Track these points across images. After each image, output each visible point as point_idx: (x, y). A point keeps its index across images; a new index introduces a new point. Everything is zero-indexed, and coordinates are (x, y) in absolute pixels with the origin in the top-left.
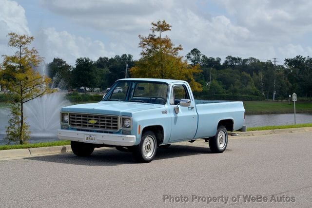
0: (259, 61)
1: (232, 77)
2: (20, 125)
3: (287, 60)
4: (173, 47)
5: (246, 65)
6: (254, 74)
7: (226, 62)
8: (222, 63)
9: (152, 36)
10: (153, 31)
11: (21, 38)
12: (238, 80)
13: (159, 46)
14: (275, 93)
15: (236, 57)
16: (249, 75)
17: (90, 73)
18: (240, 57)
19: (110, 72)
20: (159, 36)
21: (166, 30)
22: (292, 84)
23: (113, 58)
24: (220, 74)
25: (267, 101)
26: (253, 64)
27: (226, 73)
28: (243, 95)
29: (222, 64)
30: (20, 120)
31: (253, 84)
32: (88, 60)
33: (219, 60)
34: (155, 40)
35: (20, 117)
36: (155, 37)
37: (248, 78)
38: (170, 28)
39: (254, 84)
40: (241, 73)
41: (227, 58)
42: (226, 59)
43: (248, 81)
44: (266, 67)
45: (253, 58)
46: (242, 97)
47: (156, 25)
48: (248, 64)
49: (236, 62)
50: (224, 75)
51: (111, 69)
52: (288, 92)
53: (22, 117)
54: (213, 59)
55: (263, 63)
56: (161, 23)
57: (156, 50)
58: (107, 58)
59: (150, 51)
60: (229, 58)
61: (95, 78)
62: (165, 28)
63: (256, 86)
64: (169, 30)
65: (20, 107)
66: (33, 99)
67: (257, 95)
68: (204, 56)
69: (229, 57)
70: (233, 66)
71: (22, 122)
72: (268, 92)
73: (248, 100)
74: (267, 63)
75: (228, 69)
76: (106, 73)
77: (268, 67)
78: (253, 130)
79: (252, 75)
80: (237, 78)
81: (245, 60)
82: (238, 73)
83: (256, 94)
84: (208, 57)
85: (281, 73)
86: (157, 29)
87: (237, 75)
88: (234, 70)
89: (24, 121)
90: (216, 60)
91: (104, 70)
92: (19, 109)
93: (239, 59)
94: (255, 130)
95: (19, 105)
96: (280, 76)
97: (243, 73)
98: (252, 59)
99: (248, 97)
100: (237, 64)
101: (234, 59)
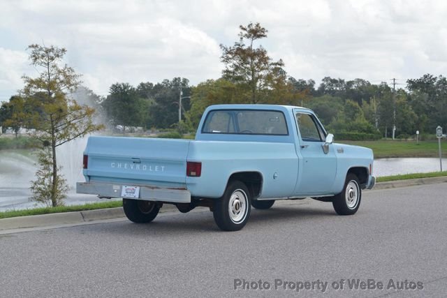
0: (369, 84)
1: (332, 107)
2: (52, 179)
3: (410, 82)
4: (270, 62)
5: (352, 90)
6: (364, 102)
7: (323, 86)
8: (316, 87)
9: (239, 45)
10: (242, 38)
11: (47, 51)
12: (341, 112)
13: (250, 60)
14: (395, 129)
15: (337, 79)
16: (357, 104)
17: (131, 105)
18: (342, 79)
19: (156, 104)
20: (250, 45)
21: (259, 36)
22: (419, 115)
23: (160, 83)
24: (314, 104)
25: (385, 140)
26: (360, 88)
27: (324, 101)
28: (351, 133)
29: (316, 89)
30: (52, 171)
31: (363, 115)
32: (128, 87)
33: (312, 83)
34: (243, 51)
35: (51, 168)
36: (244, 48)
37: (355, 108)
38: (266, 34)
39: (365, 116)
40: (344, 101)
41: (323, 80)
42: (322, 82)
43: (356, 112)
44: (380, 92)
45: (361, 80)
46: (349, 135)
47: (245, 29)
48: (354, 87)
49: (337, 86)
50: (321, 104)
51: (158, 100)
52: (413, 127)
53: (55, 166)
54: (304, 82)
55: (375, 87)
56: (254, 27)
57: (245, 66)
58: (151, 84)
59: (237, 68)
60: (327, 81)
61: (138, 112)
62: (258, 34)
63: (366, 119)
64: (264, 36)
65: (51, 152)
66: (69, 140)
67: (371, 132)
68: (291, 79)
69: (326, 79)
70: (333, 93)
71: (54, 174)
72: (386, 127)
73: (358, 140)
74: (381, 86)
75: (325, 96)
76: (150, 105)
77: (382, 92)
78: (392, 180)
79: (360, 104)
80: (339, 108)
81: (350, 83)
82: (339, 101)
83: (369, 130)
84: (297, 80)
85: (403, 100)
86: (246, 35)
87: (339, 105)
88: (335, 98)
89: (58, 173)
90: (308, 83)
91: (147, 100)
92: (50, 155)
93: (342, 81)
94: (396, 180)
95: (49, 149)
96: (401, 104)
97: (348, 101)
98: (359, 80)
99: (359, 136)
100: (338, 89)
101: (334, 81)
